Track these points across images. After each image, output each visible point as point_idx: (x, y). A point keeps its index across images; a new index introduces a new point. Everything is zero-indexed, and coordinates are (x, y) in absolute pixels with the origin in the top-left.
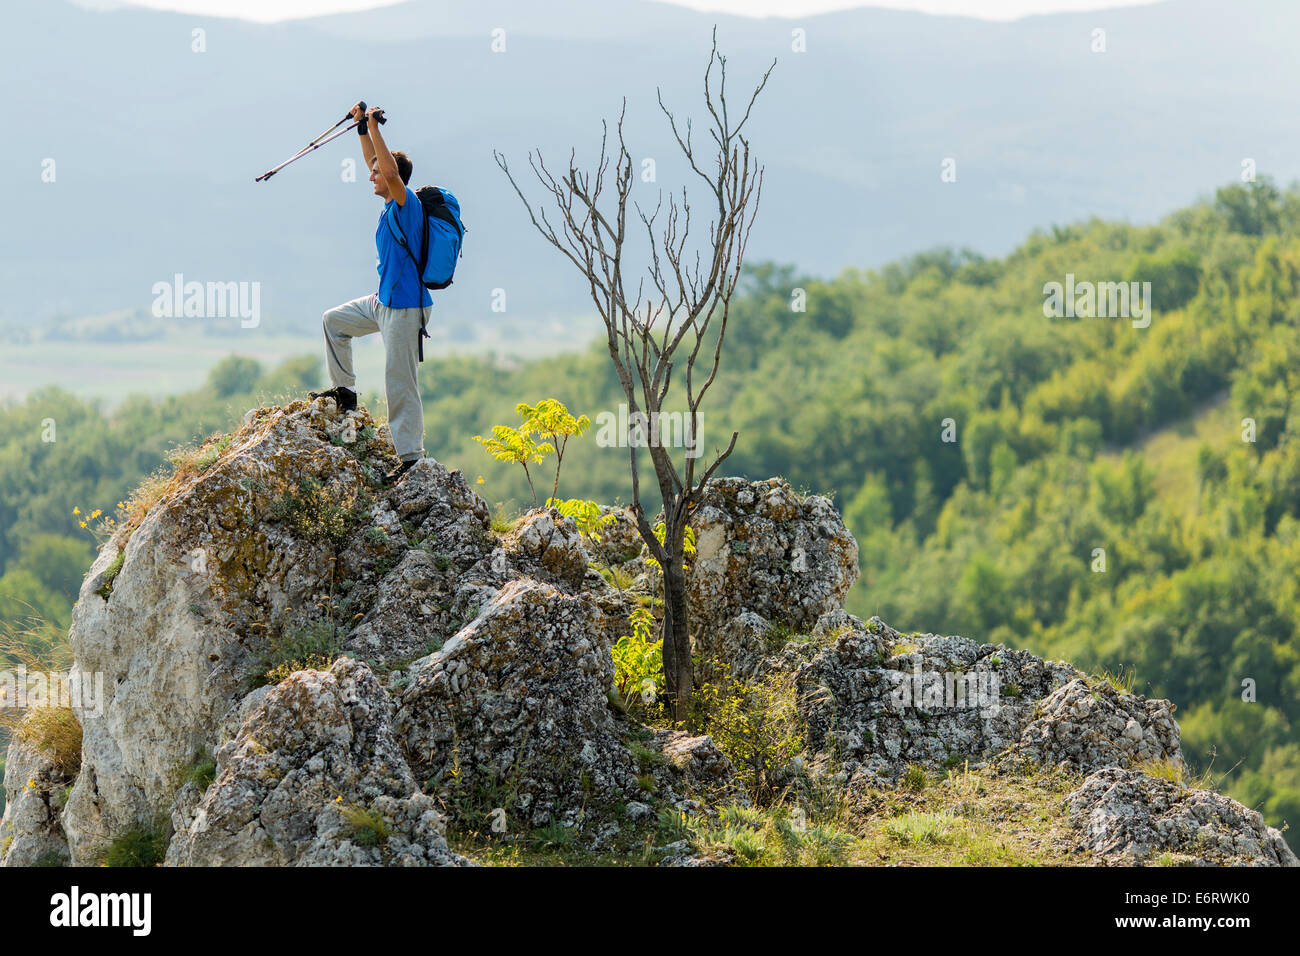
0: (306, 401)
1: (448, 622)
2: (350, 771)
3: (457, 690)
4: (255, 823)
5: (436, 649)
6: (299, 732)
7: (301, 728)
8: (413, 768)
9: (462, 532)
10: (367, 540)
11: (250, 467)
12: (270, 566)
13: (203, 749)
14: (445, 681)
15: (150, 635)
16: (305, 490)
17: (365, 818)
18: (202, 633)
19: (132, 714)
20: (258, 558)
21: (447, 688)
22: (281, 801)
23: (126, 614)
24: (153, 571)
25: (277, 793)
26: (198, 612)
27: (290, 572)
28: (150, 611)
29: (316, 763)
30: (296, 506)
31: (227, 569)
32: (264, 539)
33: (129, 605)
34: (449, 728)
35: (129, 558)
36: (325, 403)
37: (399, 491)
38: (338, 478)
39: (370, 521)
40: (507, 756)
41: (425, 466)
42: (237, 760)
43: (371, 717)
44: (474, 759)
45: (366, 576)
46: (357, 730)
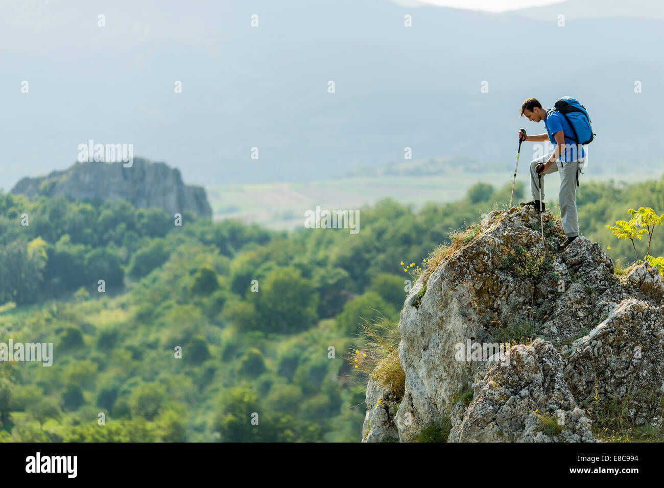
0: (519, 208)
1: (592, 321)
2: (542, 397)
3: (597, 356)
4: (494, 423)
5: (586, 334)
6: (515, 376)
7: (517, 374)
8: (574, 395)
9: (599, 274)
10: (550, 278)
11: (490, 241)
12: (501, 292)
13: (467, 385)
14: (591, 351)
15: (439, 327)
16: (519, 253)
17: (549, 420)
18: (466, 325)
19: (431, 366)
20: (495, 288)
21: (591, 354)
22: (507, 412)
23: (428, 316)
24: (441, 294)
25: (505, 408)
26: (464, 315)
27: (511, 295)
28: (440, 314)
29: (524, 392)
30: (514, 261)
31: (479, 293)
32: (497, 278)
33: (429, 311)
34: (593, 375)
35: (429, 288)
36: (529, 209)
37: (567, 253)
38: (535, 247)
39: (552, 268)
40: (623, 389)
41: (580, 241)
42: (484, 390)
43: (553, 369)
44: (606, 390)
45: (550, 297)
46: (545, 375)
